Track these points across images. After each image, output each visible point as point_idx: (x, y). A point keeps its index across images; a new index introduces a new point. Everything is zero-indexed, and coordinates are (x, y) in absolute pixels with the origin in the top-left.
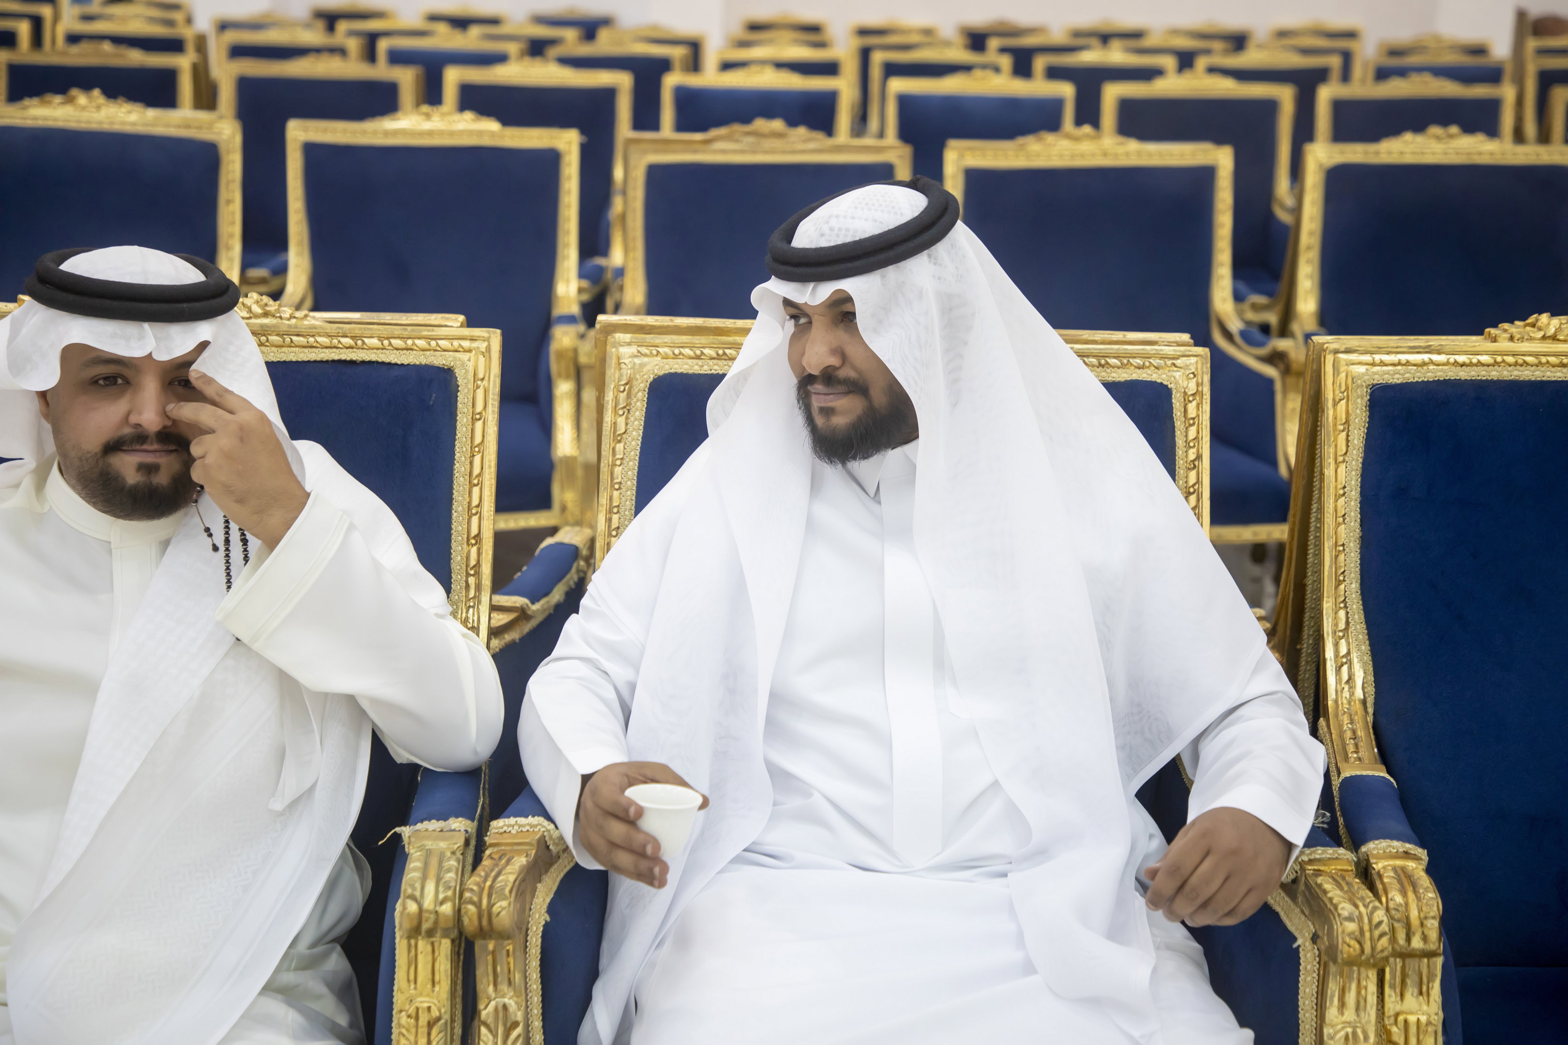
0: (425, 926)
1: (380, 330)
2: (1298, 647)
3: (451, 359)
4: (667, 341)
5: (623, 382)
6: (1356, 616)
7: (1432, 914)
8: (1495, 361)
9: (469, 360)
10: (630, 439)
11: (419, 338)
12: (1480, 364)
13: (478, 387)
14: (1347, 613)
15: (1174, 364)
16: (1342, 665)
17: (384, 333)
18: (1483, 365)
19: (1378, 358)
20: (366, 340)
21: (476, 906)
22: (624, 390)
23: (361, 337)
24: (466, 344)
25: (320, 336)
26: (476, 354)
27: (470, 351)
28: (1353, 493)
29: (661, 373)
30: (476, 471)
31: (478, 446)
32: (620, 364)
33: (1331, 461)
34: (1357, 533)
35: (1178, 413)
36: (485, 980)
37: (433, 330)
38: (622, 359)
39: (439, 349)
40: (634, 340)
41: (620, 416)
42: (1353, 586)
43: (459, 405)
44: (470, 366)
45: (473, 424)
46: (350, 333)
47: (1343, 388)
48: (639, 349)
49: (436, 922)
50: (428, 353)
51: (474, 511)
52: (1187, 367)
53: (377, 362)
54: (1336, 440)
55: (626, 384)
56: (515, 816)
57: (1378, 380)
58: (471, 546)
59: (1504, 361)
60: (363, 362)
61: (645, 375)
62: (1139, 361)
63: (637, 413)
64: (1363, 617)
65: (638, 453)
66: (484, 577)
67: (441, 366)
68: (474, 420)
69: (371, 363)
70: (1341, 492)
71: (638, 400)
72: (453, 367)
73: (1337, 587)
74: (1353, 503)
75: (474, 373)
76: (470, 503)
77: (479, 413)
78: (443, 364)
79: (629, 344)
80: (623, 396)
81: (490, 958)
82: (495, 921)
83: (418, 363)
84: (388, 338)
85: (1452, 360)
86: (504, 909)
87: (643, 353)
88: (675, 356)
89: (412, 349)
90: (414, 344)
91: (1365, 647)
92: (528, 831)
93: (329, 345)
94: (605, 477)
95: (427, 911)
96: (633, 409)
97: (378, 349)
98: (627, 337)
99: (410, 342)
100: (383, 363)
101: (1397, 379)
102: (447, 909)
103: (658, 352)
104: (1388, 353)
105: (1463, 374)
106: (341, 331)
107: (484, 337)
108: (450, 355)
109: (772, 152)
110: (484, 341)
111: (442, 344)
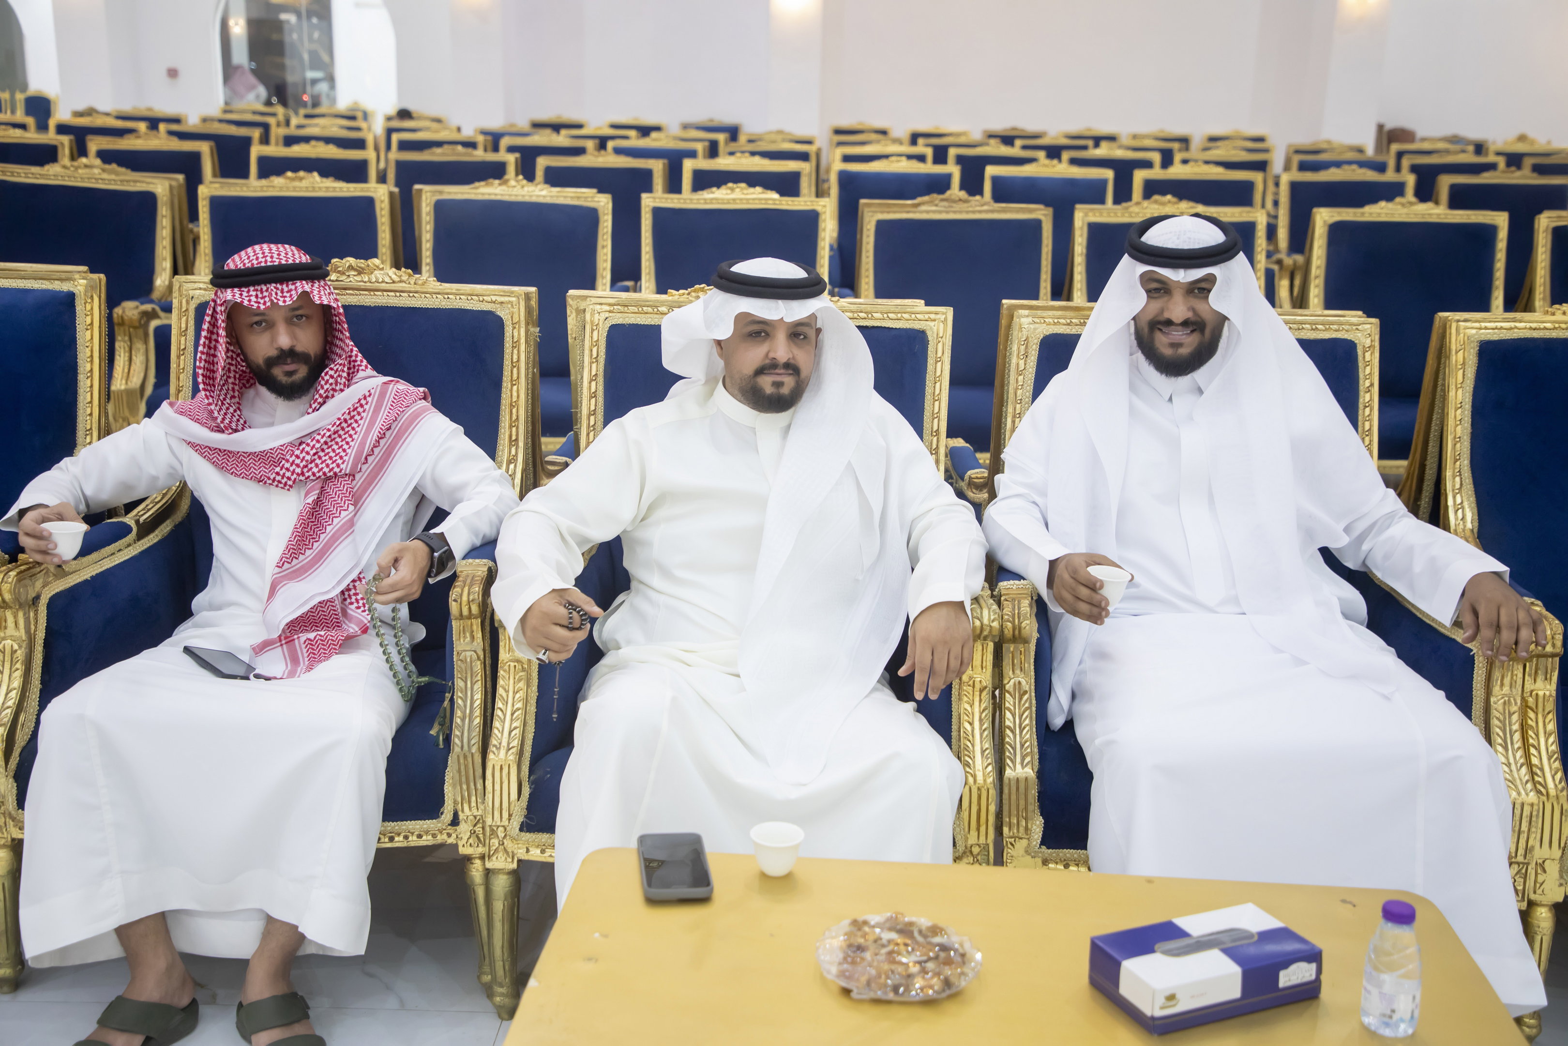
0: (985, 633)
2: (1419, 503)
3: (924, 325)
4: (1050, 314)
5: (1023, 339)
6: (1467, 481)
9: (934, 326)
10: (1027, 373)
11: (904, 313)
12: (1545, 328)
13: (939, 342)
14: (1461, 478)
15: (1357, 329)
16: (1458, 510)
17: (885, 310)
18: (1547, 329)
19: (1483, 325)
20: (873, 314)
21: (1011, 623)
22: (1024, 344)
23: (870, 313)
24: (933, 316)
26: (938, 322)
27: (934, 320)
28: (1467, 406)
29: (1048, 334)
30: (937, 392)
31: (938, 377)
32: (1021, 328)
33: (1454, 387)
34: (1469, 430)
35: (1360, 358)
36: (1008, 668)
37: (914, 308)
38: (1023, 325)
39: (917, 319)
40: (1030, 315)
41: (1021, 359)
42: (1466, 462)
43: (929, 352)
44: (935, 328)
45: (936, 363)
46: (865, 310)
47: (1462, 343)
48: (1033, 320)
49: (990, 631)
50: (910, 322)
51: (935, 416)
52: (1366, 330)
53: (881, 327)
54: (1456, 374)
55: (1026, 341)
56: (1012, 581)
57: (1483, 338)
58: (933, 437)
59: (1560, 327)
60: (873, 327)
61: (1038, 335)
62: (1335, 327)
63: (1032, 358)
64: (1471, 480)
65: (1033, 381)
67: (918, 330)
68: (937, 362)
69: (878, 327)
70: (1459, 406)
71: (1033, 350)
72: (925, 330)
73: (1455, 463)
74: (1466, 412)
75: (937, 334)
76: (933, 411)
77: (940, 358)
78: (920, 328)
79: (1027, 316)
80: (1023, 348)
81: (1011, 655)
82: (1023, 631)
83: (905, 327)
84: (886, 313)
85: (1528, 326)
86: (1028, 624)
88: (1055, 324)
89: (901, 320)
90: (902, 316)
91: (1473, 499)
92: (1022, 587)
94: (1012, 396)
95: (986, 625)
96: (1030, 355)
97: (880, 319)
98: (1026, 312)
99: (899, 315)
100: (885, 327)
101: (1495, 338)
102: (995, 624)
103: (1046, 321)
104: (1490, 322)
105: (1536, 335)
106: (859, 309)
107: (943, 312)
108: (923, 323)
110: (943, 314)
111: (919, 316)
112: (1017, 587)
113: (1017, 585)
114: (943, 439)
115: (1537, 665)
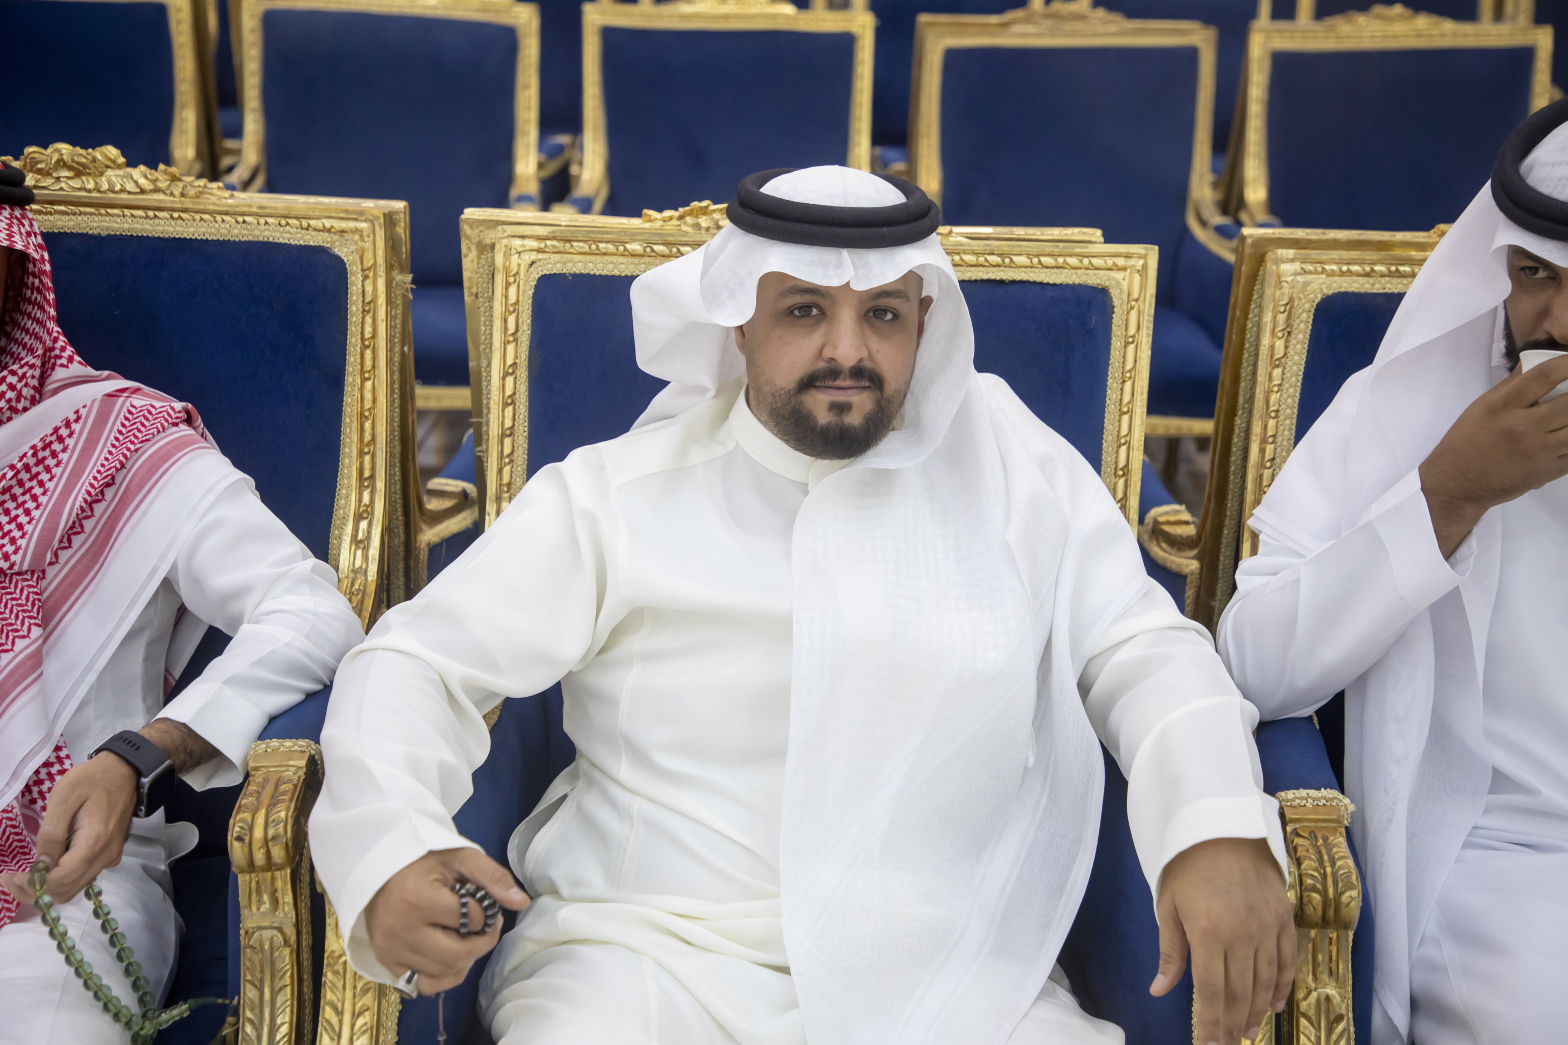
1: (1029, 247)
3: (1105, 278)
4: (1333, 256)
5: (1284, 302)
9: (1124, 279)
10: (1290, 364)
11: (1070, 256)
13: (1132, 308)
17: (1034, 250)
20: (1014, 258)
21: (1320, 894)
22: (1285, 311)
23: (1008, 255)
24: (1121, 262)
25: (965, 253)
26: (1131, 272)
27: (1124, 269)
29: (1330, 292)
30: (1127, 398)
31: (1130, 371)
32: (1281, 282)
36: (1304, 969)
37: (1086, 247)
38: (1284, 277)
39: (1091, 267)
40: (1297, 256)
41: (1279, 338)
43: (1114, 328)
44: (1125, 284)
45: (1126, 347)
46: (998, 250)
48: (1303, 266)
50: (1079, 271)
51: (1123, 441)
53: (1028, 282)
55: (1287, 304)
56: (1305, 788)
58: (1118, 478)
60: (1013, 282)
61: (1311, 294)
63: (1300, 336)
65: (1300, 378)
66: (1132, 510)
67: (1095, 286)
68: (1127, 344)
69: (1022, 282)
71: (1301, 322)
72: (1107, 287)
75: (1129, 293)
76: (1119, 432)
77: (1133, 336)
78: (1098, 284)
79: (1292, 260)
80: (1282, 318)
81: (1310, 946)
82: (1344, 911)
83: (1071, 282)
84: (1037, 256)
86: (1354, 899)
87: (1307, 270)
88: (1342, 274)
89: (1062, 268)
90: (1065, 262)
92: (1324, 805)
93: (974, 263)
94: (1261, 405)
96: (1295, 332)
97: (1026, 267)
98: (1290, 253)
99: (1061, 260)
100: (1035, 283)
103: (1324, 269)
106: (988, 248)
107: (1140, 254)
108: (1104, 274)
110: (1140, 258)
111: (1095, 261)
112: (1315, 804)
113: (1314, 799)
114: (1135, 482)
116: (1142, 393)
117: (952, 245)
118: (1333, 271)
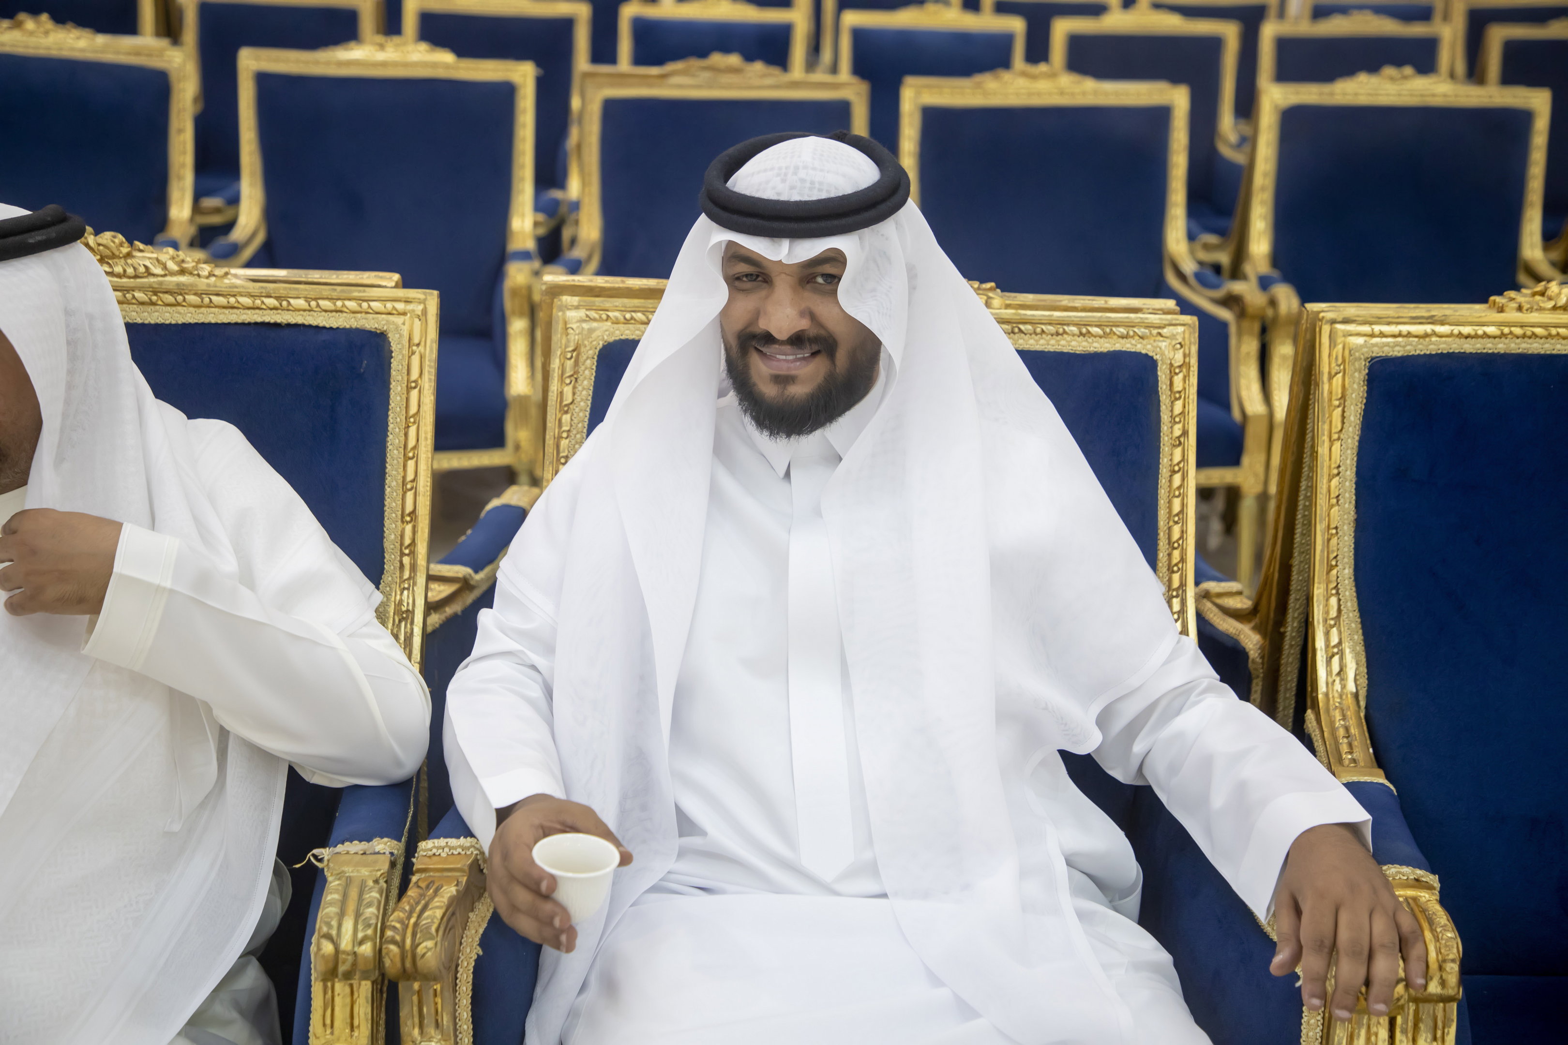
0: (342, 969)
1: (306, 290)
3: (384, 322)
4: (617, 304)
5: (570, 349)
6: (1349, 604)
7: (1451, 956)
8: (1502, 333)
9: (404, 324)
10: (577, 410)
11: (350, 300)
12: (1486, 335)
13: (413, 353)
14: (1339, 600)
15: (1160, 334)
16: (1333, 656)
17: (312, 293)
18: (1489, 337)
19: (1377, 328)
20: (292, 301)
21: (399, 947)
22: (572, 357)
23: (286, 298)
24: (400, 306)
25: (242, 296)
26: (411, 317)
27: (404, 314)
28: (1348, 473)
29: (611, 339)
30: (412, 443)
31: (413, 416)
32: (567, 329)
33: (1326, 438)
34: (1352, 515)
35: (1163, 386)
36: (409, 1023)
37: (364, 291)
38: (569, 324)
39: (371, 311)
40: (582, 303)
41: (567, 385)
42: (1347, 571)
43: (393, 373)
44: (405, 328)
45: (408, 393)
46: (274, 293)
47: (1340, 361)
48: (588, 313)
49: (354, 964)
50: (359, 315)
51: (409, 486)
52: (1173, 337)
53: (303, 325)
54: (1330, 416)
55: (574, 351)
56: (445, 837)
57: (1377, 352)
58: (405, 523)
59: (1511, 333)
60: (289, 325)
61: (594, 341)
62: (1122, 330)
63: (586, 382)
64: (1356, 605)
66: (420, 557)
67: (373, 330)
68: (409, 389)
69: (296, 326)
70: (1335, 471)
71: (586, 368)
72: (386, 331)
73: (1328, 572)
74: (1347, 484)
75: (410, 338)
76: (404, 478)
77: (415, 381)
78: (376, 328)
79: (577, 308)
80: (569, 364)
82: (420, 963)
83: (348, 326)
84: (316, 299)
85: (1456, 332)
86: (429, 950)
87: (592, 317)
88: (627, 321)
89: (341, 312)
90: (344, 305)
91: (1358, 637)
92: (459, 854)
93: (251, 305)
94: (551, 451)
95: (344, 952)
96: (581, 378)
97: (304, 310)
98: (575, 300)
99: (339, 303)
100: (310, 326)
101: (1398, 352)
102: (366, 949)
103: (608, 316)
104: (1389, 324)
105: (1469, 347)
106: (264, 291)
107: (419, 299)
108: (383, 318)
109: (730, 87)
110: (420, 303)
112: (450, 853)
113: (451, 848)
114: (422, 528)
115: (1416, 1012)
116: (426, 439)
117: (226, 287)
118: (617, 318)
